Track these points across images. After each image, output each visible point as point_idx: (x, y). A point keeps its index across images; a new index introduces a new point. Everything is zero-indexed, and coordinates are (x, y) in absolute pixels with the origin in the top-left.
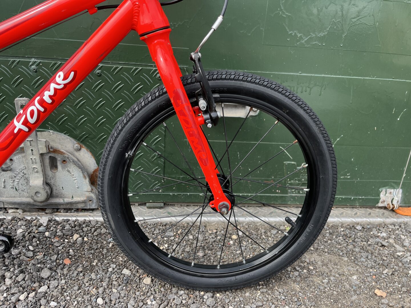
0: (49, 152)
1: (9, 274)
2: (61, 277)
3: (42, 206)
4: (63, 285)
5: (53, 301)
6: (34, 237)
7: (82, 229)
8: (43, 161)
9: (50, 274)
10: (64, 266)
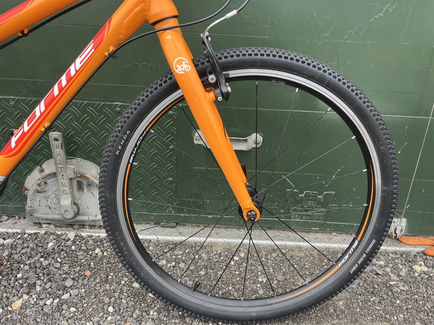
0: (77, 177)
1: (39, 282)
2: (81, 286)
3: (71, 222)
4: (83, 293)
5: (73, 307)
6: (62, 250)
7: (103, 245)
8: (71, 184)
9: (72, 284)
10: (85, 277)
